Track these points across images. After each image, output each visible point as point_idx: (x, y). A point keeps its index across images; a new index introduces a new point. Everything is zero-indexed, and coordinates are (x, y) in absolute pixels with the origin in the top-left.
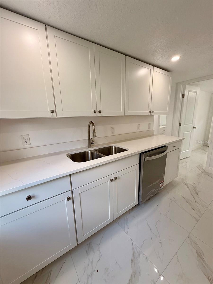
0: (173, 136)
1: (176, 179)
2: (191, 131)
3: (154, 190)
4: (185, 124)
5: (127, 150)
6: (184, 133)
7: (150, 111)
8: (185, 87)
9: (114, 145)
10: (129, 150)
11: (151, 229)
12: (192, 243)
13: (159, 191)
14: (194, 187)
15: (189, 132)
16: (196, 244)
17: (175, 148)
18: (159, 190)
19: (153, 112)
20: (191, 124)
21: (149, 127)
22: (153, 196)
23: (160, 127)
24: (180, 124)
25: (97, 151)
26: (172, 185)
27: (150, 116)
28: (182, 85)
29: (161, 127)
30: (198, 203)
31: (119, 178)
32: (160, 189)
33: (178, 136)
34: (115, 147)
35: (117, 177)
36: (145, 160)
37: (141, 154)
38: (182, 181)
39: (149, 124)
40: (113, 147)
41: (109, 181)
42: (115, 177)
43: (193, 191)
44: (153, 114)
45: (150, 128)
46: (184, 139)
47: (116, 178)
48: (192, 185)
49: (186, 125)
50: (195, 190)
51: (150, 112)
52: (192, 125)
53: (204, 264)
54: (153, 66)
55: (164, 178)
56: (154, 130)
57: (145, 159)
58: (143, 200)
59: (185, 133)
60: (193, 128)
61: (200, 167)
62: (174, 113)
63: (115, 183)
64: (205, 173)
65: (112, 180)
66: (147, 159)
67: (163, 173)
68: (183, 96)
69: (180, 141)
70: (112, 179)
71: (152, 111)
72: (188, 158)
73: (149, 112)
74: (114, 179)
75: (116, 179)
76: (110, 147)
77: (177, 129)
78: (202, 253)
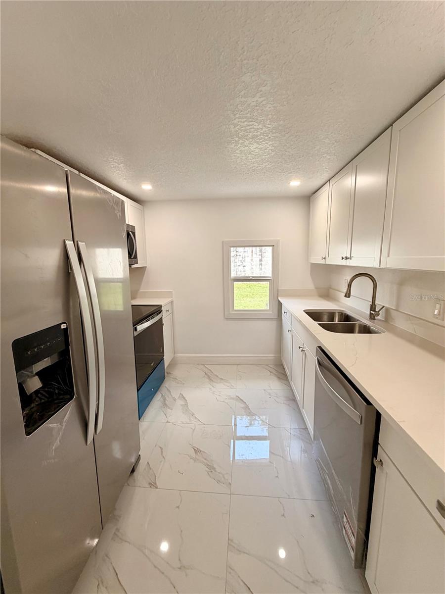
16: (219, 481)
53: (206, 462)
78: (210, 473)
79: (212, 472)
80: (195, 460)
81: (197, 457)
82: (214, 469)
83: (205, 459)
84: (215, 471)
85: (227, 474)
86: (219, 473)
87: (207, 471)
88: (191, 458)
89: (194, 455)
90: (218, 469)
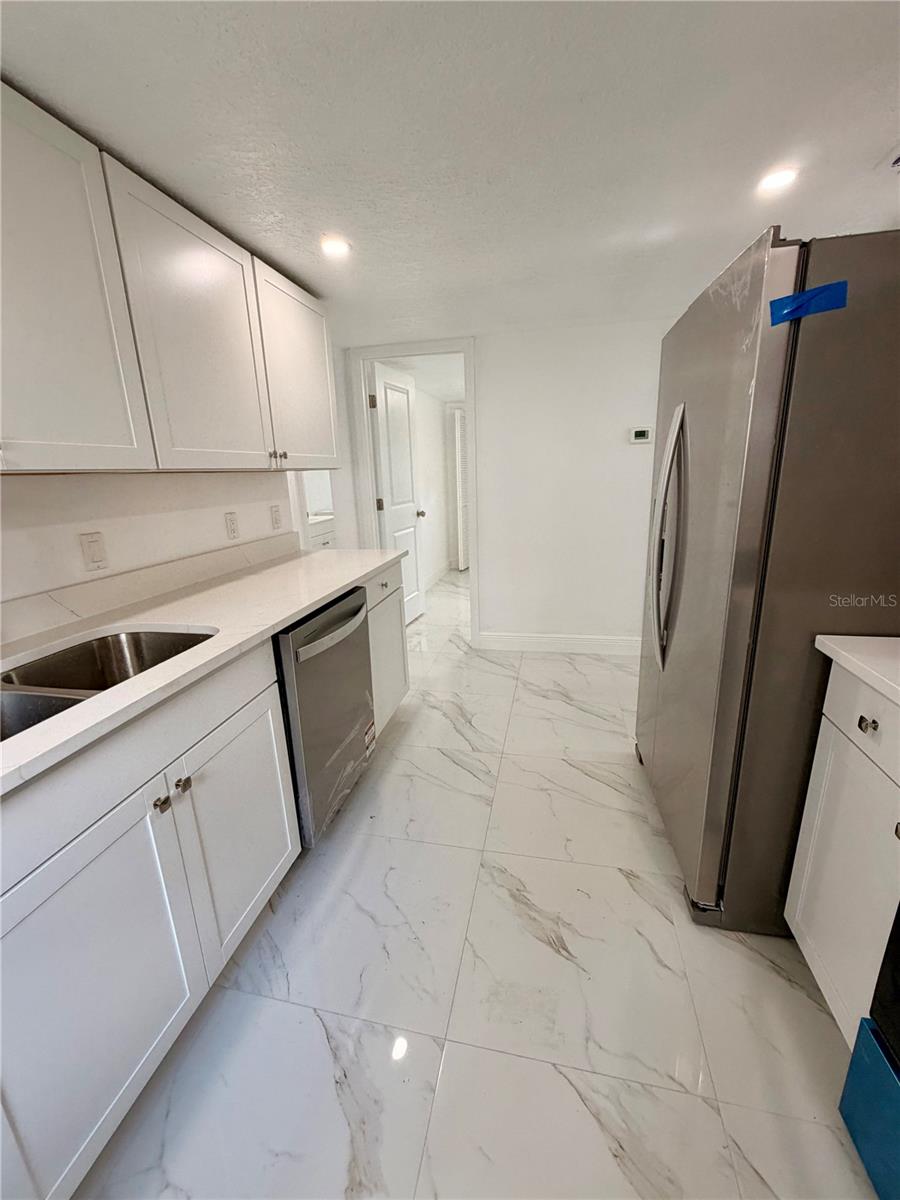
0: (365, 548)
1: (405, 701)
2: (415, 527)
3: (349, 769)
4: (393, 504)
5: (208, 637)
6: (396, 534)
7: (275, 453)
8: (373, 368)
9: (122, 629)
10: (218, 631)
11: (372, 918)
12: (496, 874)
13: (365, 764)
14: (458, 706)
15: (408, 530)
16: (503, 871)
17: (387, 591)
18: (366, 760)
19: (285, 455)
20: (409, 501)
21: (276, 522)
22: (348, 791)
23: (310, 522)
24: (380, 505)
25: (12, 682)
26: (399, 726)
27: (272, 472)
28: (363, 360)
29: (312, 519)
30: (479, 751)
31: (202, 778)
32: (368, 753)
33: (381, 548)
34: (132, 634)
35: (188, 780)
36: (302, 659)
37: (275, 639)
38: (424, 700)
39: (272, 507)
40: (123, 637)
41: (151, 812)
42: (180, 781)
43: (459, 717)
44: (285, 464)
45: (278, 528)
46: (406, 553)
47: (185, 784)
48: (453, 702)
49: (399, 507)
50: (463, 715)
51: (274, 455)
52: (411, 504)
53: (533, 914)
54: (249, 254)
55: (372, 711)
56: (298, 533)
57: (296, 653)
58: (318, 827)
59: (400, 533)
60: (419, 514)
61: (456, 638)
62: (354, 462)
63: (181, 809)
64: (473, 651)
65: (163, 804)
66: (306, 652)
67: (367, 692)
68: (373, 403)
69: (396, 562)
70: (163, 798)
71: (280, 451)
72: (420, 619)
73: (271, 456)
74: (173, 792)
75: (184, 790)
76: (103, 640)
77: (375, 524)
78: (522, 888)
79: (518, 890)
80: (557, 920)
81: (555, 928)
82: (513, 896)
83: (535, 919)
84: (509, 890)
85: (486, 884)
86: (503, 886)
87: (529, 892)
88: (569, 924)
89: (565, 934)
90: (504, 894)
